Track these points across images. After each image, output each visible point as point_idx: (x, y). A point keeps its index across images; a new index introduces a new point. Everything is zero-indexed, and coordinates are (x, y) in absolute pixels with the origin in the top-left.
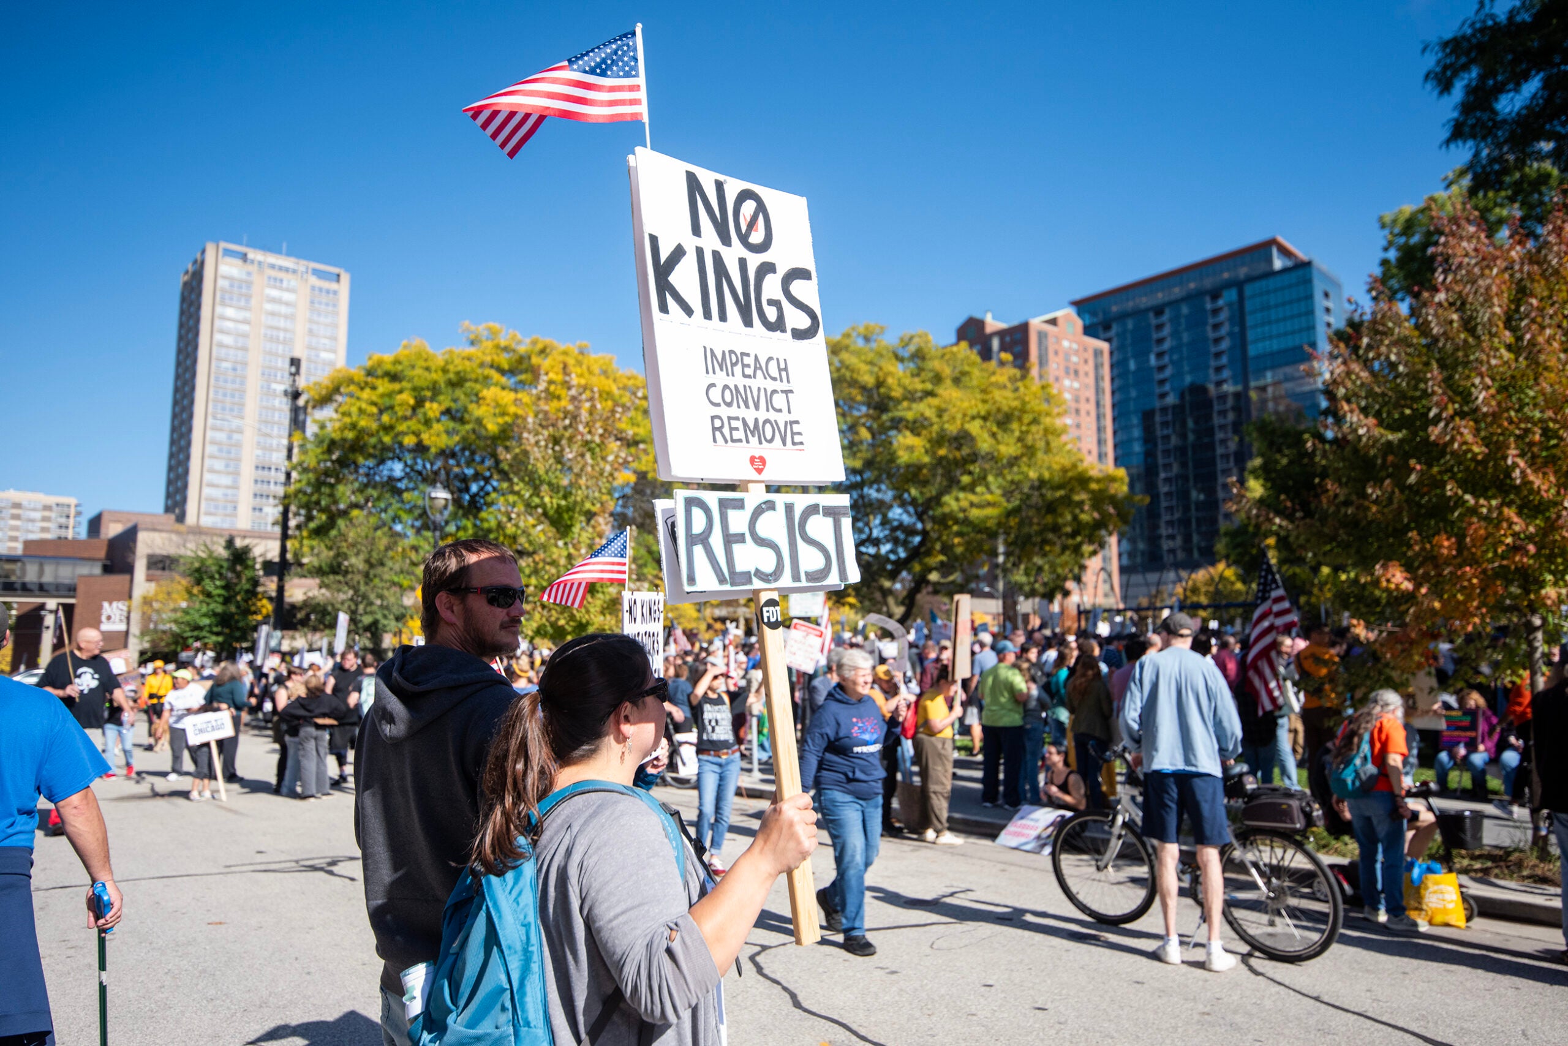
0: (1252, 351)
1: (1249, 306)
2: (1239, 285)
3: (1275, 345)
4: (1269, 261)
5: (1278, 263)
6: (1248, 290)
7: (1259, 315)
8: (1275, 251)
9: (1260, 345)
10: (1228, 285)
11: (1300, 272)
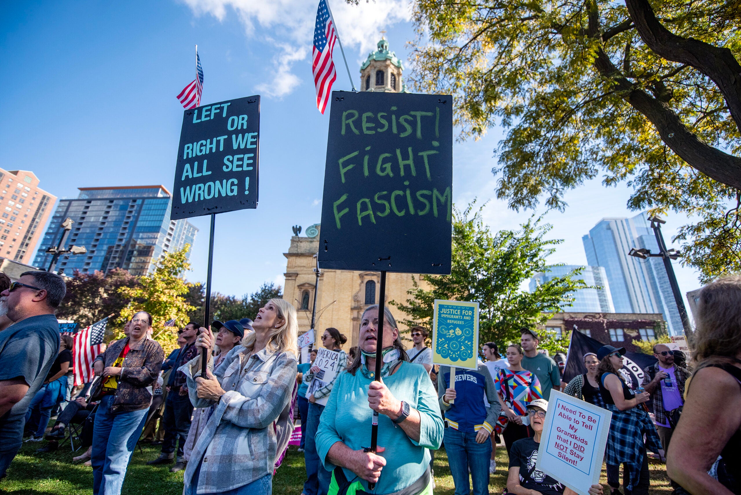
0: (139, 224)
1: (144, 207)
2: (144, 199)
3: (147, 224)
4: (157, 192)
5: (160, 195)
6: (146, 201)
7: (146, 211)
8: (160, 190)
9: (142, 223)
10: (139, 198)
11: (165, 200)
